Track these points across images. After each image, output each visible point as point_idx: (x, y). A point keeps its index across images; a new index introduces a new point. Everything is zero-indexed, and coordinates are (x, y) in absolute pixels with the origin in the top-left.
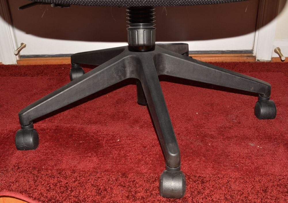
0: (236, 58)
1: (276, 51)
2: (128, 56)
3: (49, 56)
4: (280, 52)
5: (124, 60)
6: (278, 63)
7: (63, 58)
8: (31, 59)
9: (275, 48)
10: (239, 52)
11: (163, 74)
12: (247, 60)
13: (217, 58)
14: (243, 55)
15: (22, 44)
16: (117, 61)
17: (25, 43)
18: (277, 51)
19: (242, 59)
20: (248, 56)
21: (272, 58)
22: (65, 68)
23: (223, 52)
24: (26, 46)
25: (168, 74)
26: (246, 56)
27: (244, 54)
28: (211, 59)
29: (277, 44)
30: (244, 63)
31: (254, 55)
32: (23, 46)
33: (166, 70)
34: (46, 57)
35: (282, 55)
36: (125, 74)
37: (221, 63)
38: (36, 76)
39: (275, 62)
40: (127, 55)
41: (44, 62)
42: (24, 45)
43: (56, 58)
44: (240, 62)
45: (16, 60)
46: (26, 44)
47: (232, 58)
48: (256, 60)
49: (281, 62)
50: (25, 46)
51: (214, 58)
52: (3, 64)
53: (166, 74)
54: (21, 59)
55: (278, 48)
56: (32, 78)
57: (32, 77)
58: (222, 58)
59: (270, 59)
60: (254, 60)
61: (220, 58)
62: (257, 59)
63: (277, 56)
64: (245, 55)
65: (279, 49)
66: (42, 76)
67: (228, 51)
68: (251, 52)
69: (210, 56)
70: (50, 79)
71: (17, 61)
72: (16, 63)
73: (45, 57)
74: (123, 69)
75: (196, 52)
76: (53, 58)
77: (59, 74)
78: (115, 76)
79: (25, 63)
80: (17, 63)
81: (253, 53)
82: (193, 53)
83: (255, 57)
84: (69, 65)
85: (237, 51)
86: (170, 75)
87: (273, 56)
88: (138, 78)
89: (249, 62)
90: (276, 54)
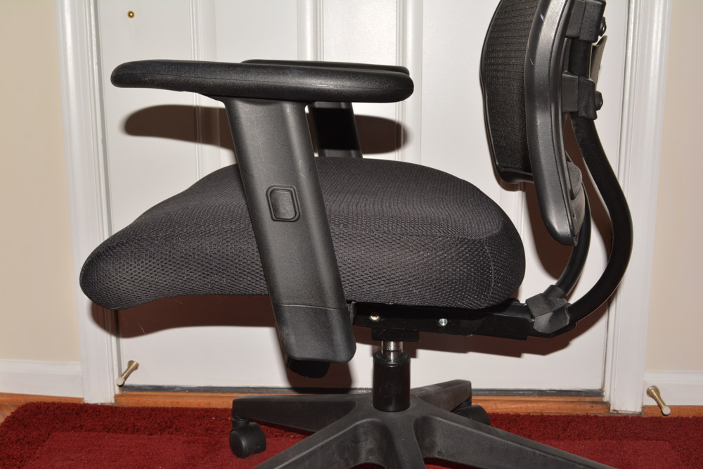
0: (570, 406)
1: (649, 393)
2: (364, 421)
3: (183, 389)
4: (659, 397)
5: (356, 427)
6: (656, 418)
7: (213, 394)
8: (145, 393)
9: (648, 386)
10: (574, 393)
11: (431, 456)
12: (592, 410)
13: (530, 405)
14: (582, 399)
15: (131, 363)
16: (342, 429)
17: (136, 361)
18: (652, 393)
19: (582, 407)
20: (593, 402)
21: (644, 408)
22: (216, 417)
23: (541, 393)
24: (139, 368)
25: (440, 457)
26: (589, 402)
27: (585, 396)
28: (518, 406)
29: (652, 379)
30: (586, 419)
31: (606, 399)
32: (133, 367)
33: (438, 449)
34: (178, 391)
35: (664, 404)
36: (356, 454)
37: (538, 416)
38: (159, 433)
39: (650, 416)
40: (362, 418)
41: (171, 402)
42: (134, 364)
43: (197, 394)
44: (578, 416)
45: (113, 395)
46: (139, 363)
47: (561, 405)
48: (611, 411)
49: (662, 416)
50: (136, 367)
51: (523, 405)
52: (86, 402)
53: (437, 456)
54: (125, 392)
55: (655, 387)
56: (151, 437)
57: (150, 435)
58: (541, 405)
59: (638, 409)
60: (607, 410)
61: (535, 405)
62: (612, 408)
63: (652, 402)
64: (588, 399)
65: (657, 391)
66: (172, 434)
67: (551, 390)
68: (599, 393)
69: (514, 401)
70: (190, 443)
71: (116, 397)
72: (113, 401)
73: (175, 392)
74: (353, 445)
75: (487, 392)
76: (191, 394)
77: (207, 430)
78: (338, 460)
79: (132, 401)
80: (116, 400)
81: (603, 396)
82: (481, 393)
83: (607, 405)
84: (225, 410)
85: (571, 391)
86: (445, 458)
87: (645, 404)
88: (383, 465)
89: (596, 417)
90: (651, 398)
